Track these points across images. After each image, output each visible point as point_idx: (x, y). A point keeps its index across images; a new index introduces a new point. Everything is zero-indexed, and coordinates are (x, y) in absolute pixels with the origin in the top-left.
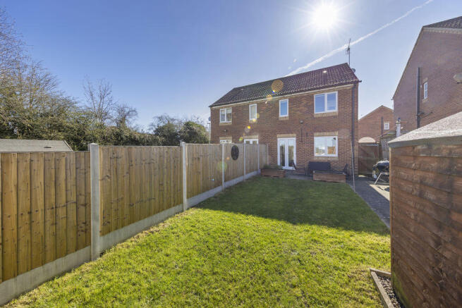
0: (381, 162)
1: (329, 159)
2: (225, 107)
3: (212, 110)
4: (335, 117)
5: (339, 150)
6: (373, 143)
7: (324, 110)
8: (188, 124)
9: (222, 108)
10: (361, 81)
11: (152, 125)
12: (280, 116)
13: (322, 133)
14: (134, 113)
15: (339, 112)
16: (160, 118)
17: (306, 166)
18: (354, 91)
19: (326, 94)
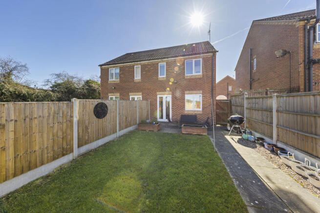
0: (233, 116)
1: (196, 113)
2: (114, 67)
3: (102, 69)
4: (200, 79)
5: (203, 105)
6: (226, 100)
7: (192, 73)
8: (87, 82)
9: (111, 67)
10: (218, 51)
11: (48, 81)
12: (160, 76)
13: (191, 92)
14: (24, 68)
15: (203, 75)
16: (58, 76)
17: (179, 118)
18: (213, 59)
19: (194, 60)
